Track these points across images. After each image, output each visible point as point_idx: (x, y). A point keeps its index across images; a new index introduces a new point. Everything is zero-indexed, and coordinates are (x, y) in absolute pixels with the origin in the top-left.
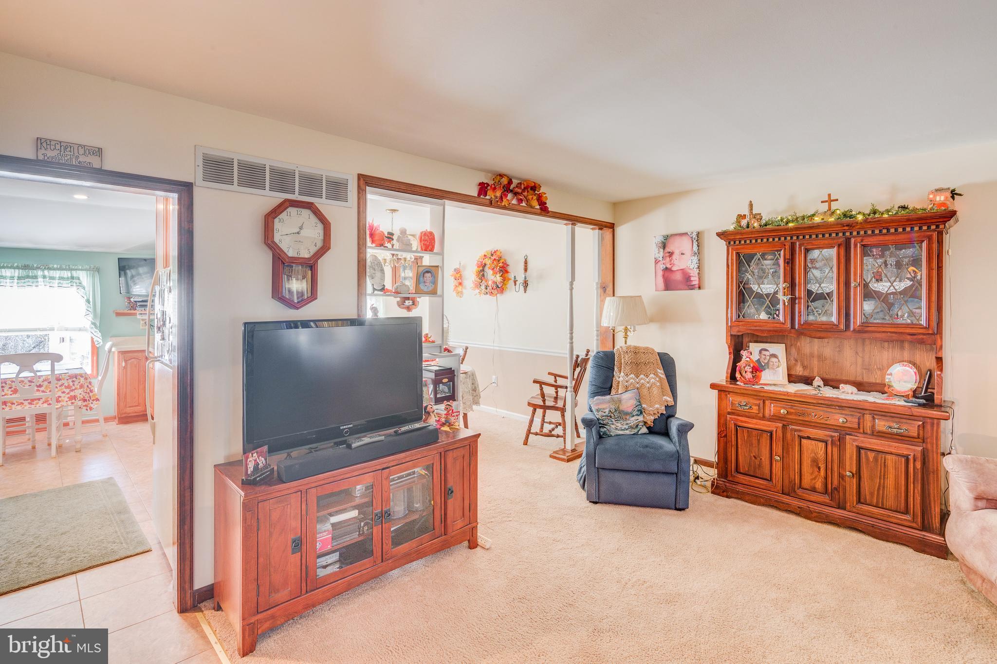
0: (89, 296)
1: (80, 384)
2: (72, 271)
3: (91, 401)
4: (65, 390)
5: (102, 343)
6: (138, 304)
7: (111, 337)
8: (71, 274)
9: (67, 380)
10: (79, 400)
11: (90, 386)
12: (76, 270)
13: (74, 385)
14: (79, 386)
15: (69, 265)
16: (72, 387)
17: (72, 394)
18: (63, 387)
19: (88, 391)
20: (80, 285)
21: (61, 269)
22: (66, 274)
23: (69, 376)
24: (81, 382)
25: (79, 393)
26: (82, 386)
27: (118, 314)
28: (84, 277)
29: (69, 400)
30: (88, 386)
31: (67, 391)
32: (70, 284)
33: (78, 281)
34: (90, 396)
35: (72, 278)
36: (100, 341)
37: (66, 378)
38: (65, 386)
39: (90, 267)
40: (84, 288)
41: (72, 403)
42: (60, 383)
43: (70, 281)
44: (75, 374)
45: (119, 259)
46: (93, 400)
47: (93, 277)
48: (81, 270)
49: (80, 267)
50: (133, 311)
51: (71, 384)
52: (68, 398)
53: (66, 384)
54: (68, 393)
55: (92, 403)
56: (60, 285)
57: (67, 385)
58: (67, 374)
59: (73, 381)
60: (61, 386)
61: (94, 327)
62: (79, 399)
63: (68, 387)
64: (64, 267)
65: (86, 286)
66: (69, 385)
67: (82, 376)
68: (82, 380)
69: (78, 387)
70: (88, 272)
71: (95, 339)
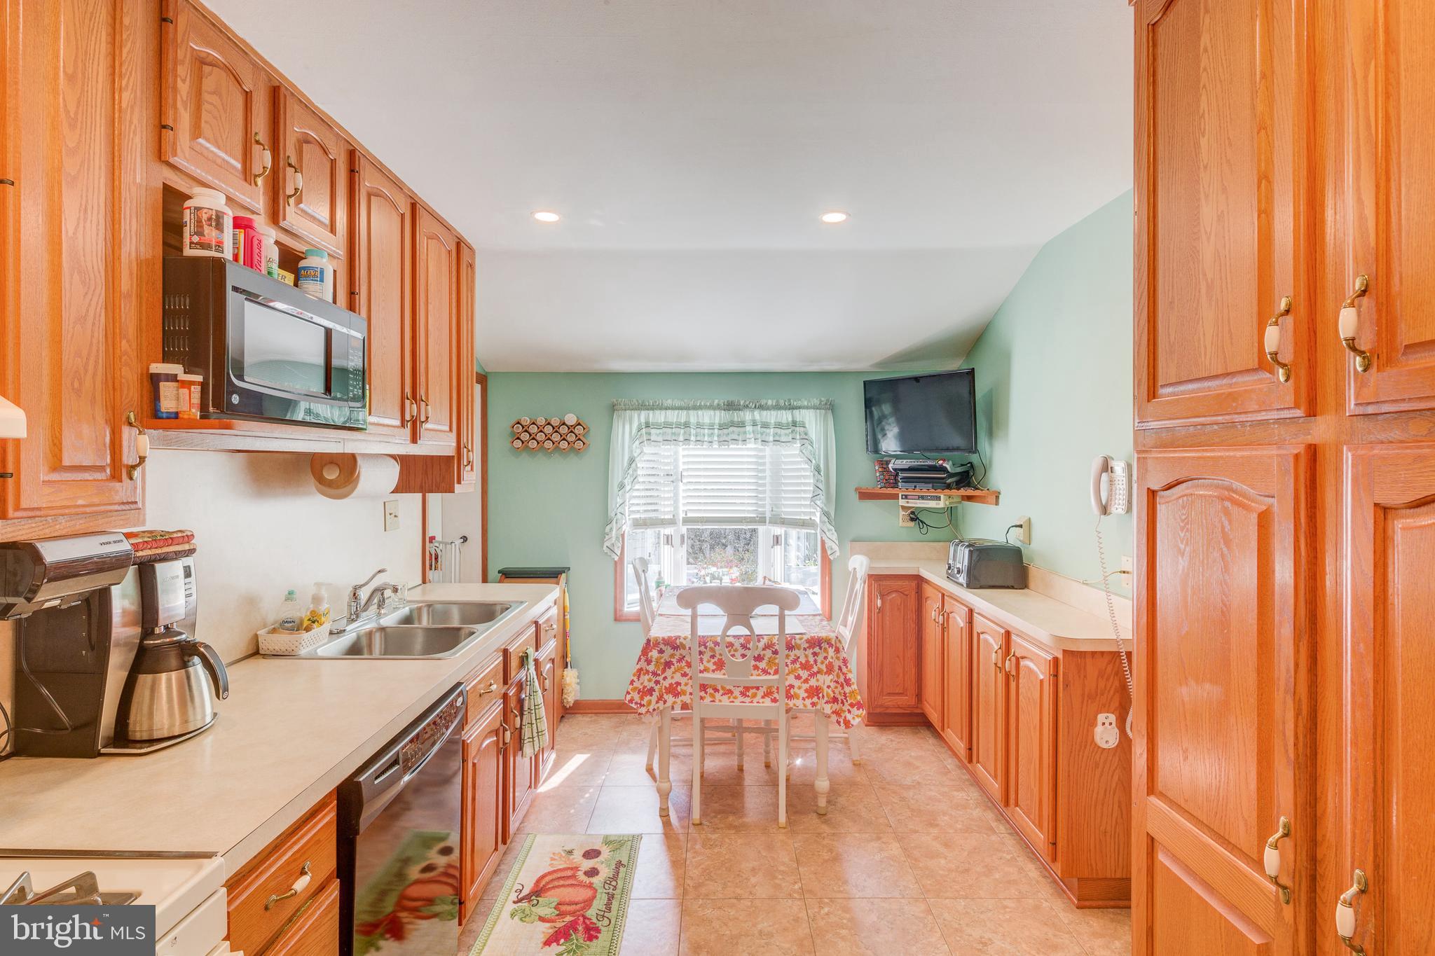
0: (819, 459)
1: (827, 662)
2: (794, 411)
3: (846, 707)
4: (801, 672)
5: (838, 554)
6: (901, 475)
7: (854, 541)
8: (793, 417)
9: (805, 649)
10: (826, 703)
11: (844, 670)
12: (799, 408)
13: (815, 661)
14: (824, 665)
15: (789, 400)
16: (812, 667)
17: (813, 682)
18: (798, 665)
19: (842, 679)
20: (805, 438)
21: (778, 407)
22: (786, 416)
23: (808, 641)
24: (830, 659)
25: (825, 681)
26: (830, 669)
27: (865, 495)
28: (812, 421)
29: (808, 697)
30: (840, 668)
31: (804, 674)
32: (791, 437)
33: (802, 429)
34: (845, 694)
35: (794, 424)
36: (836, 548)
37: (802, 647)
38: (801, 663)
39: (821, 401)
40: (811, 444)
41: (813, 704)
42: (793, 654)
43: (790, 431)
44: (819, 638)
45: (865, 383)
46: (852, 705)
47: (825, 420)
48: (807, 408)
49: (806, 403)
50: (890, 491)
51: (811, 659)
52: (806, 691)
53: (803, 660)
54: (806, 681)
55: (849, 712)
56: (777, 438)
57: (803, 662)
58: (805, 637)
59: (815, 654)
60: (794, 662)
61: (827, 520)
62: (826, 699)
63: (806, 666)
64: (782, 403)
65: (814, 439)
66: (807, 662)
67: (831, 645)
68: (831, 651)
69: (824, 668)
70: (818, 411)
71: (828, 544)
